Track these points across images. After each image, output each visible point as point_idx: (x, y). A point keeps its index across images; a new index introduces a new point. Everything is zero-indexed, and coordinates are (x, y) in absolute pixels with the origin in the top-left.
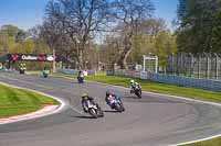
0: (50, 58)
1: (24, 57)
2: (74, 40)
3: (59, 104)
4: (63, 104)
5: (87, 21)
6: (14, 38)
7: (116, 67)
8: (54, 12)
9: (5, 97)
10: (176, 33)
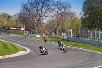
0: (23, 29)
1: (11, 28)
2: (34, 21)
3: (26, 50)
4: (28, 50)
5: (40, 12)
6: (6, 19)
7: (53, 34)
8: (25, 7)
9: (1, 46)
10: (81, 18)
